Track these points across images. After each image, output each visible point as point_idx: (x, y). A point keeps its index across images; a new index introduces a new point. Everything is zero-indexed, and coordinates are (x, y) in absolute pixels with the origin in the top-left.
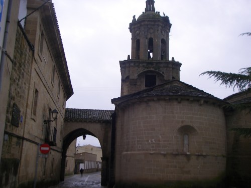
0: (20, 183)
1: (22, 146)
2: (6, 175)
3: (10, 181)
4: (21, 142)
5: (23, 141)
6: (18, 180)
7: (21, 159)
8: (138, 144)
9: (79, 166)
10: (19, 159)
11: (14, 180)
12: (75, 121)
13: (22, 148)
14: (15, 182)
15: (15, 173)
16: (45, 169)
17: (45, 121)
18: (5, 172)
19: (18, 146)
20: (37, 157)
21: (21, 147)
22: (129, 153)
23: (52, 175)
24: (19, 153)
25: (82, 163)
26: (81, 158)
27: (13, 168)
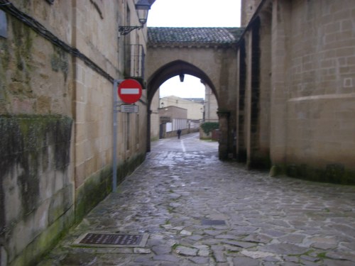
0: (81, 186)
1: (75, 76)
2: (22, 179)
3: (46, 193)
4: (70, 62)
5: (74, 61)
6: (75, 178)
7: (74, 117)
8: (343, 76)
9: (165, 127)
10: (70, 116)
11: (59, 186)
12: (167, 47)
13: (74, 83)
14: (65, 191)
15: (63, 160)
16: (128, 138)
17: (121, 29)
18: (18, 170)
19: (61, 75)
20: (114, 112)
21: (69, 78)
22: (312, 97)
23: (138, 145)
24: (69, 98)
25: (169, 121)
26: (166, 115)
27: (50, 149)
